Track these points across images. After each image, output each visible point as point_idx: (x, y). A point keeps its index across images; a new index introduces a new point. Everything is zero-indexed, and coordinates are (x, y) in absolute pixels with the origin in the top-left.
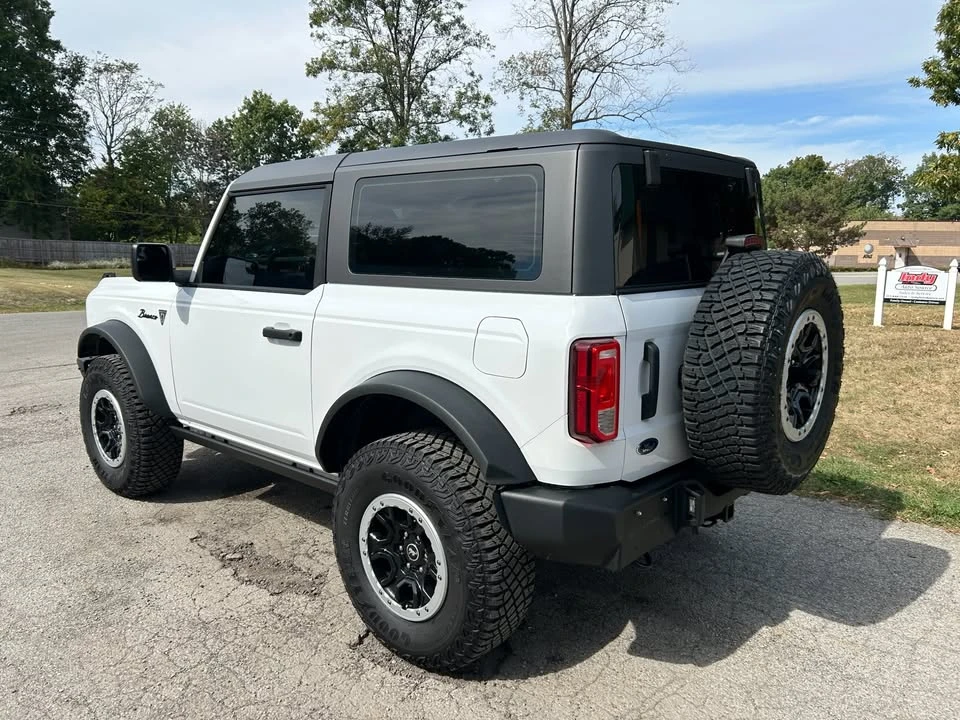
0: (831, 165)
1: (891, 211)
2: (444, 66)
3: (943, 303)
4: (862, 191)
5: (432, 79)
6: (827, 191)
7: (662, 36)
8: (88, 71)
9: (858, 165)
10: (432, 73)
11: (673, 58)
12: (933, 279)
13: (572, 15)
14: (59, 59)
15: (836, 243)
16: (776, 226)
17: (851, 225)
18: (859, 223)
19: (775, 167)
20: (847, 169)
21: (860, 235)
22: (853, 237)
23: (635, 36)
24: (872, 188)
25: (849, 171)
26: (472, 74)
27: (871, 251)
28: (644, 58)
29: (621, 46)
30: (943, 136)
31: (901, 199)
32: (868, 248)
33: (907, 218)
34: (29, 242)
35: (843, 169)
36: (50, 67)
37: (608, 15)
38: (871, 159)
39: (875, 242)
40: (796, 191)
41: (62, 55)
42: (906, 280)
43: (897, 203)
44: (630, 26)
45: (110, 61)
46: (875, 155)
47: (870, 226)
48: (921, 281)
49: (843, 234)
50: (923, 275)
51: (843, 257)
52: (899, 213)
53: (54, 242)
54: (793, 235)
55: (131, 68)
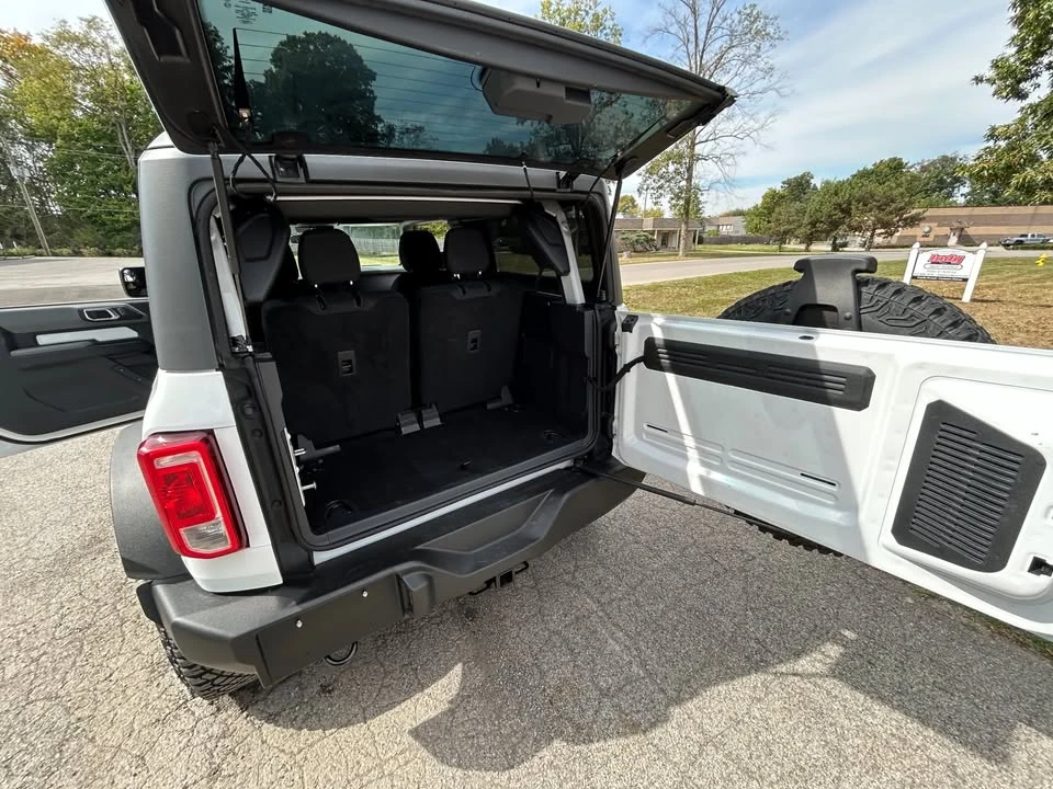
0: (909, 165)
1: (955, 199)
2: (607, 109)
3: (966, 280)
4: (933, 184)
5: (600, 119)
6: (899, 186)
7: (772, 69)
8: (397, 134)
9: (933, 163)
10: (599, 115)
11: (777, 86)
12: (960, 260)
13: (702, 57)
14: (380, 128)
15: (899, 226)
16: (850, 216)
17: (914, 212)
18: (921, 210)
19: (861, 169)
20: (923, 167)
21: (920, 220)
22: (913, 221)
23: (749, 70)
24: (942, 181)
25: (924, 169)
26: (627, 113)
27: (929, 232)
28: (754, 88)
29: (737, 80)
30: (994, 129)
31: (965, 189)
32: (927, 229)
33: (968, 204)
34: (371, 241)
35: (918, 167)
36: (377, 133)
37: (731, 54)
38: (945, 159)
39: (934, 225)
40: (872, 187)
41: (382, 125)
42: (935, 261)
43: (961, 193)
44: (746, 62)
45: (409, 126)
46: (949, 155)
47: (930, 212)
48: (949, 261)
49: (906, 219)
50: (952, 257)
51: (904, 237)
52: (961, 200)
53: (383, 240)
54: (863, 222)
55: (421, 129)
